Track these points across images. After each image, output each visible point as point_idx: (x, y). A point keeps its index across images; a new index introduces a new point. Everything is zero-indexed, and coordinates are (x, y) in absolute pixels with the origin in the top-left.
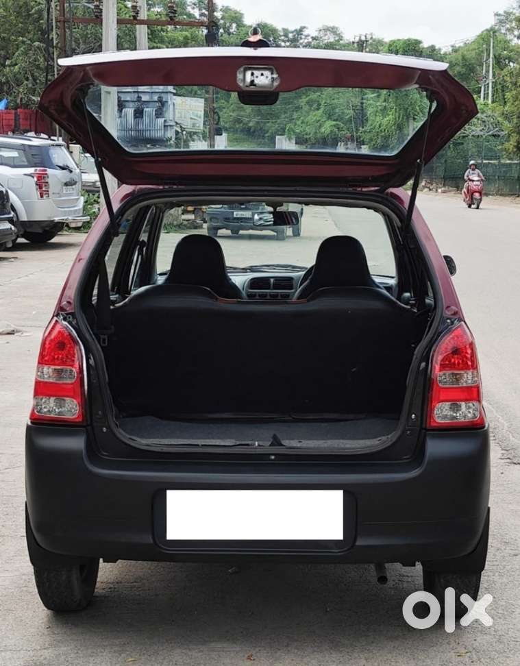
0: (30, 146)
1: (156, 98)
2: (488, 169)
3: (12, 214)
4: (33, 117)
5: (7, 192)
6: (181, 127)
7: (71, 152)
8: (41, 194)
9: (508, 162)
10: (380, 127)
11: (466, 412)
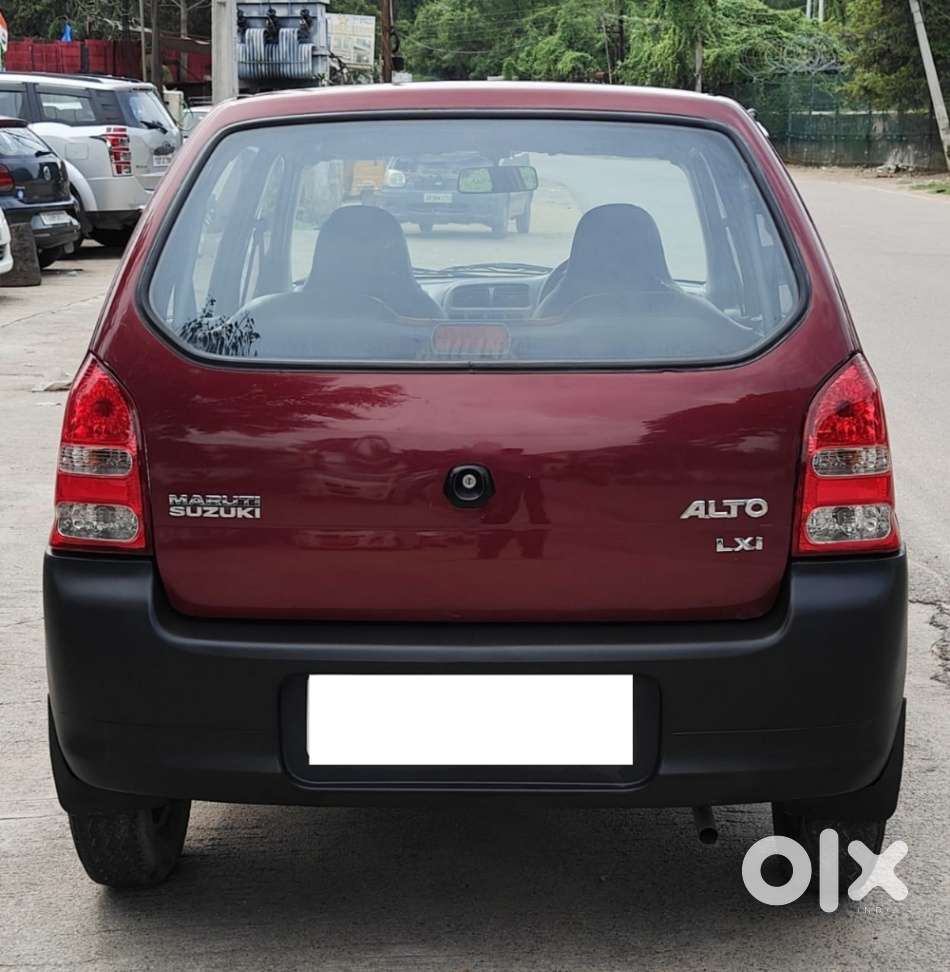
0: (99, 91)
1: (298, 12)
2: (819, 125)
3: (73, 199)
4: (110, 52)
5: (62, 163)
6: (340, 61)
7: (166, 104)
8: (117, 167)
9: (851, 113)
10: (649, 58)
11: (863, 524)
